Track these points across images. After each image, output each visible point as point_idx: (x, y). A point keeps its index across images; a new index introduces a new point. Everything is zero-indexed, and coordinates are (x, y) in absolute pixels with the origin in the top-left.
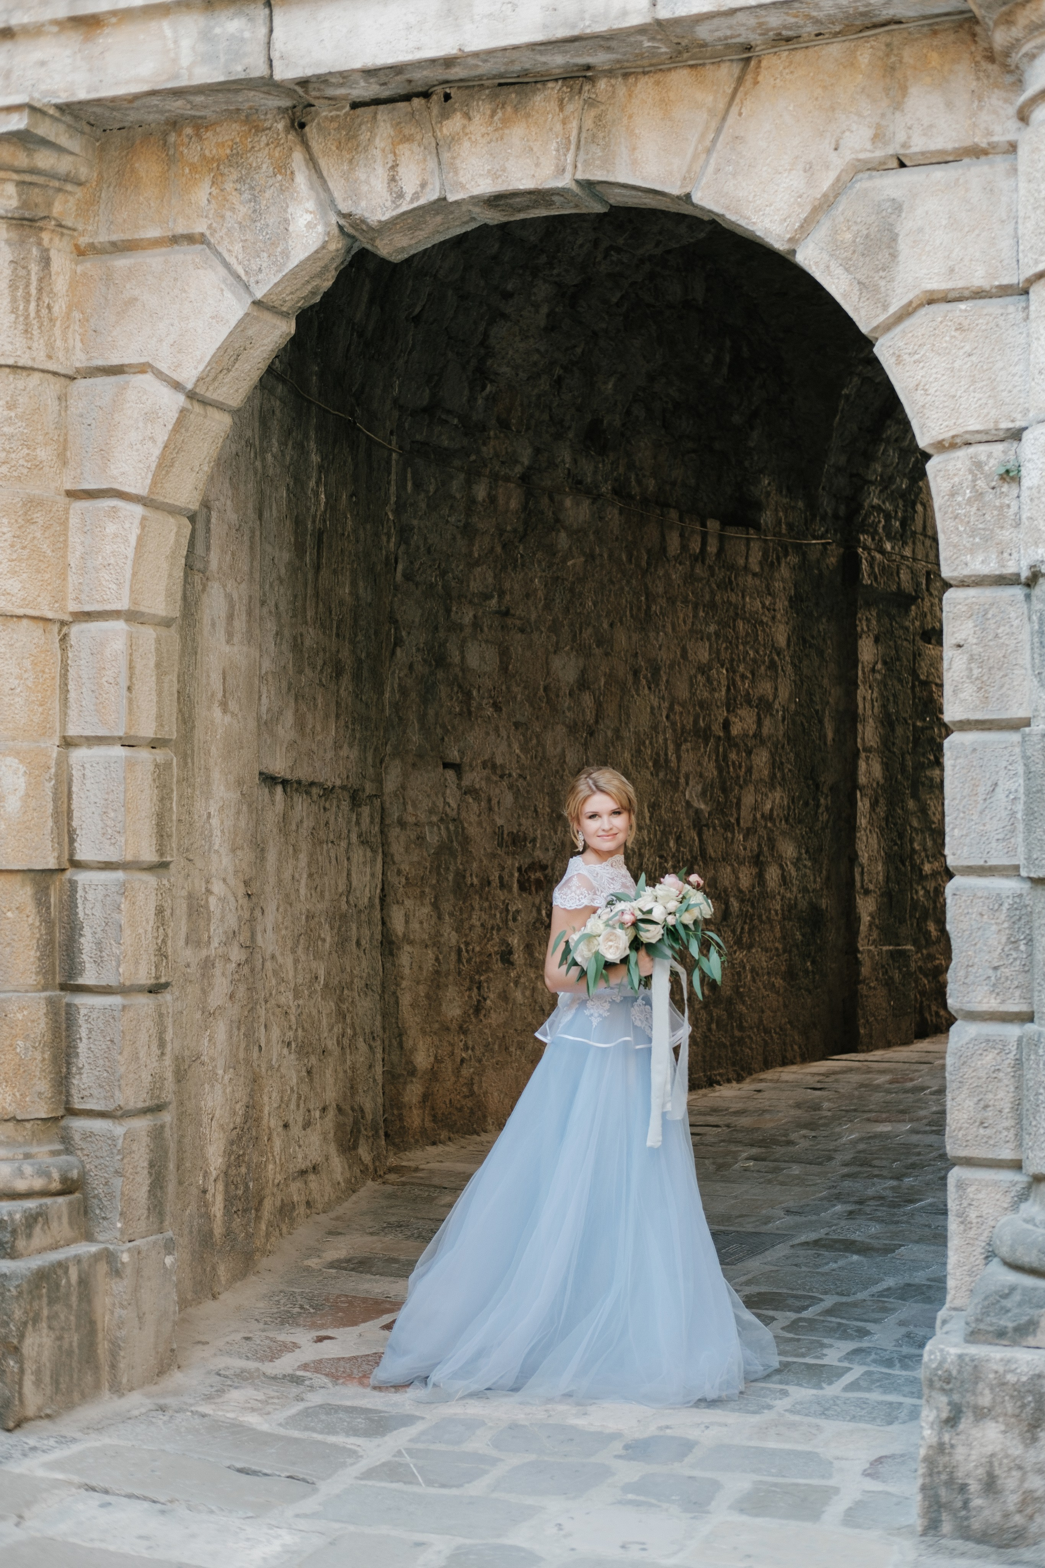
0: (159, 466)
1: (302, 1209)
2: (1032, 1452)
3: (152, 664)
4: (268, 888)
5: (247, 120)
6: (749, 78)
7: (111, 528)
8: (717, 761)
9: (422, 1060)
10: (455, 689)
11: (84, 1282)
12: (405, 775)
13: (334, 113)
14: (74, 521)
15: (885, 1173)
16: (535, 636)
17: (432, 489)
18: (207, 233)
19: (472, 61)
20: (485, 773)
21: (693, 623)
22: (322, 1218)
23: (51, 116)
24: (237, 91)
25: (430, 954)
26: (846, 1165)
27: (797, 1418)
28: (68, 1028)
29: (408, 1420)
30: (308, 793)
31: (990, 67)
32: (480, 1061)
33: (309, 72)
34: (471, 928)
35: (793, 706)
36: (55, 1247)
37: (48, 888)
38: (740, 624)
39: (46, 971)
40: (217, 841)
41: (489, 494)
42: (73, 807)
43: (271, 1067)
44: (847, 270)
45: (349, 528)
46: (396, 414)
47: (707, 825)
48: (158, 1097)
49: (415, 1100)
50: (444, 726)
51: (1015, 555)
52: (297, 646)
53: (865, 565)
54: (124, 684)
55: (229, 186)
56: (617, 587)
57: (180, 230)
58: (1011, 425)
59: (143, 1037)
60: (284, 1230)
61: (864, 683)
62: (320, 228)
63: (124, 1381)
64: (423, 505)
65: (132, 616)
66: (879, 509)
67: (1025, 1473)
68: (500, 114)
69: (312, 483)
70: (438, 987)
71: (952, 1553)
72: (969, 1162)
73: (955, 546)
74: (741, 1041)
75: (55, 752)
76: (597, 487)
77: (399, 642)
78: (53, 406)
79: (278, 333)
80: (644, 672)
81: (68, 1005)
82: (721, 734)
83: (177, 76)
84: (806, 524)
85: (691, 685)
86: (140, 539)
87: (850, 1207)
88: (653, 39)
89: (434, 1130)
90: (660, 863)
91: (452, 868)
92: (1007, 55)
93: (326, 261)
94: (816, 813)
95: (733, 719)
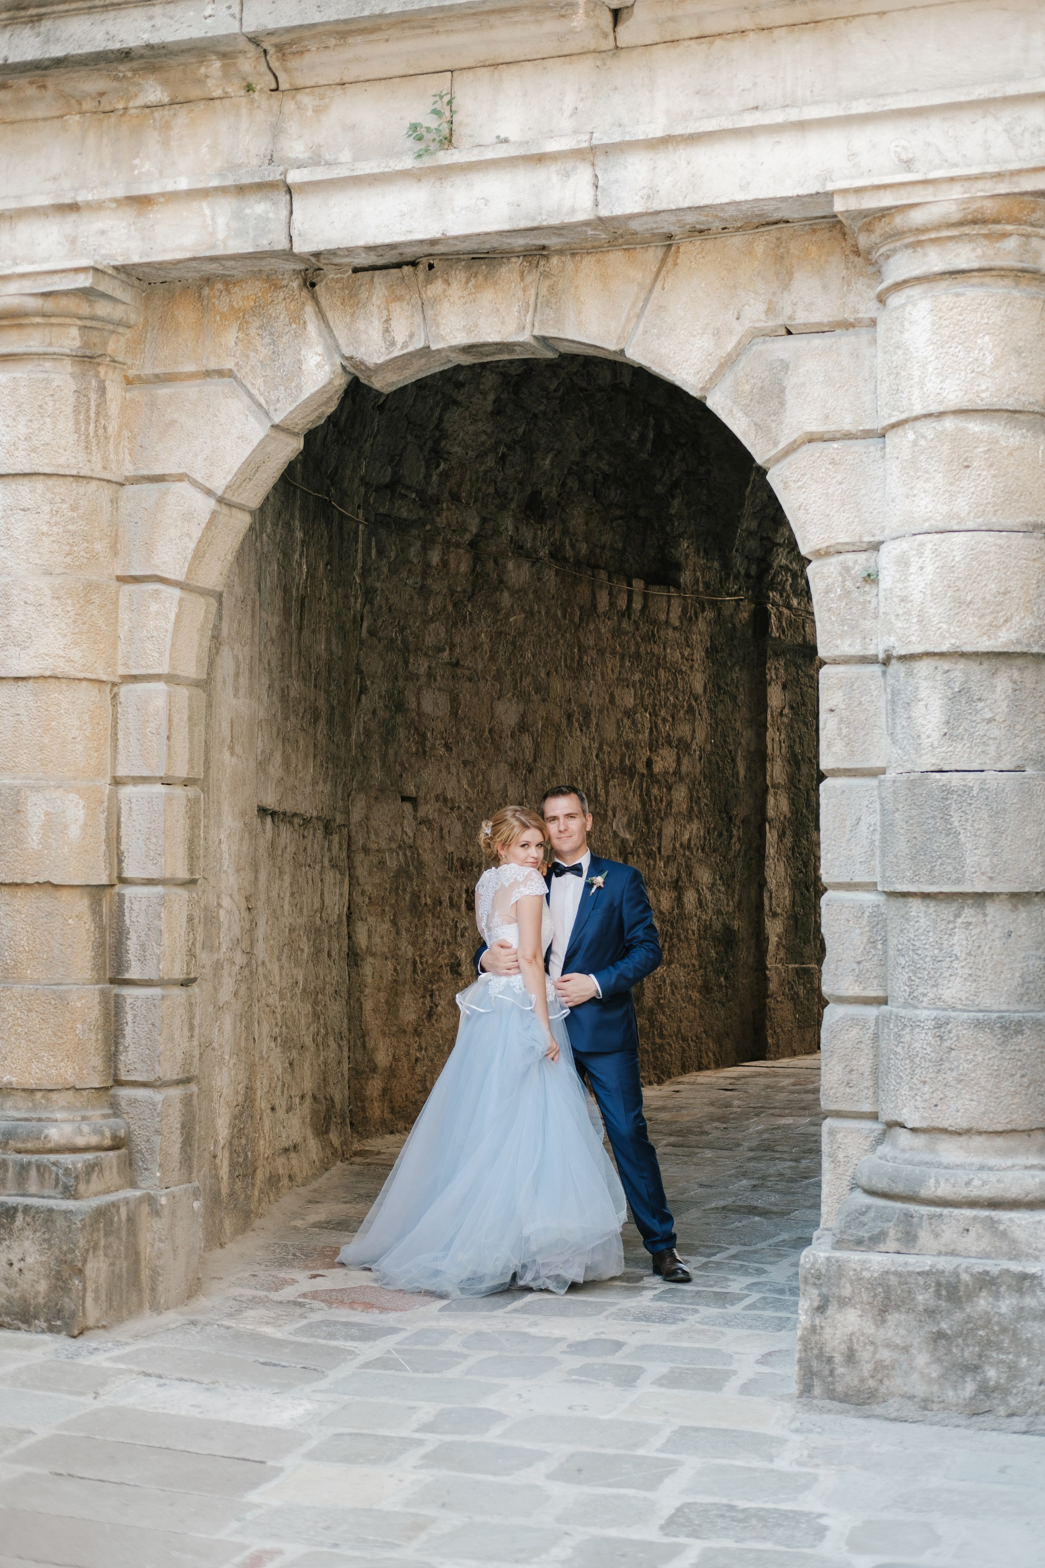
0: (194, 557)
1: (285, 1182)
2: (882, 1331)
3: (185, 717)
4: (260, 904)
5: (268, 279)
6: (670, 260)
7: (154, 607)
8: (640, 795)
9: (382, 1058)
10: (412, 731)
11: (131, 1220)
12: (369, 807)
13: (339, 276)
14: (123, 601)
15: (785, 1156)
16: (481, 684)
17: (393, 555)
18: (235, 369)
19: (451, 242)
20: (437, 805)
21: (620, 672)
22: (301, 1190)
23: (110, 275)
24: (262, 258)
25: (390, 965)
26: (751, 1150)
27: (705, 1327)
28: (117, 1014)
29: (393, 1331)
30: (291, 823)
31: (856, 259)
32: (432, 1061)
33: (321, 247)
34: (425, 942)
35: (709, 747)
36: (107, 1192)
37: (101, 900)
38: (662, 673)
39: (99, 968)
40: (226, 863)
41: (442, 560)
42: (122, 834)
43: (262, 1058)
44: (746, 414)
45: (325, 593)
46: (363, 490)
47: (632, 853)
48: (188, 1071)
49: (376, 1094)
50: (402, 764)
51: (874, 641)
52: (284, 697)
53: (773, 620)
54: (165, 734)
55: (253, 332)
56: (553, 640)
57: (213, 366)
58: (872, 539)
59: (177, 1022)
60: (272, 1198)
61: (773, 726)
62: (327, 368)
63: (162, 1301)
64: (385, 570)
65: (171, 679)
66: (787, 569)
67: (876, 1347)
68: (473, 282)
69: (296, 556)
70: (396, 994)
71: (821, 1410)
72: (838, 1114)
73: (829, 632)
74: (661, 1047)
75: (107, 789)
76: (536, 551)
77: (363, 690)
78: (107, 507)
79: (290, 449)
80: (576, 715)
81: (117, 996)
82: (645, 772)
83: (214, 247)
84: (721, 582)
85: (618, 727)
86: (178, 616)
87: (754, 1182)
88: (595, 229)
89: (392, 1120)
91: (409, 889)
92: (869, 253)
93: (331, 393)
94: (729, 843)
95: (655, 758)
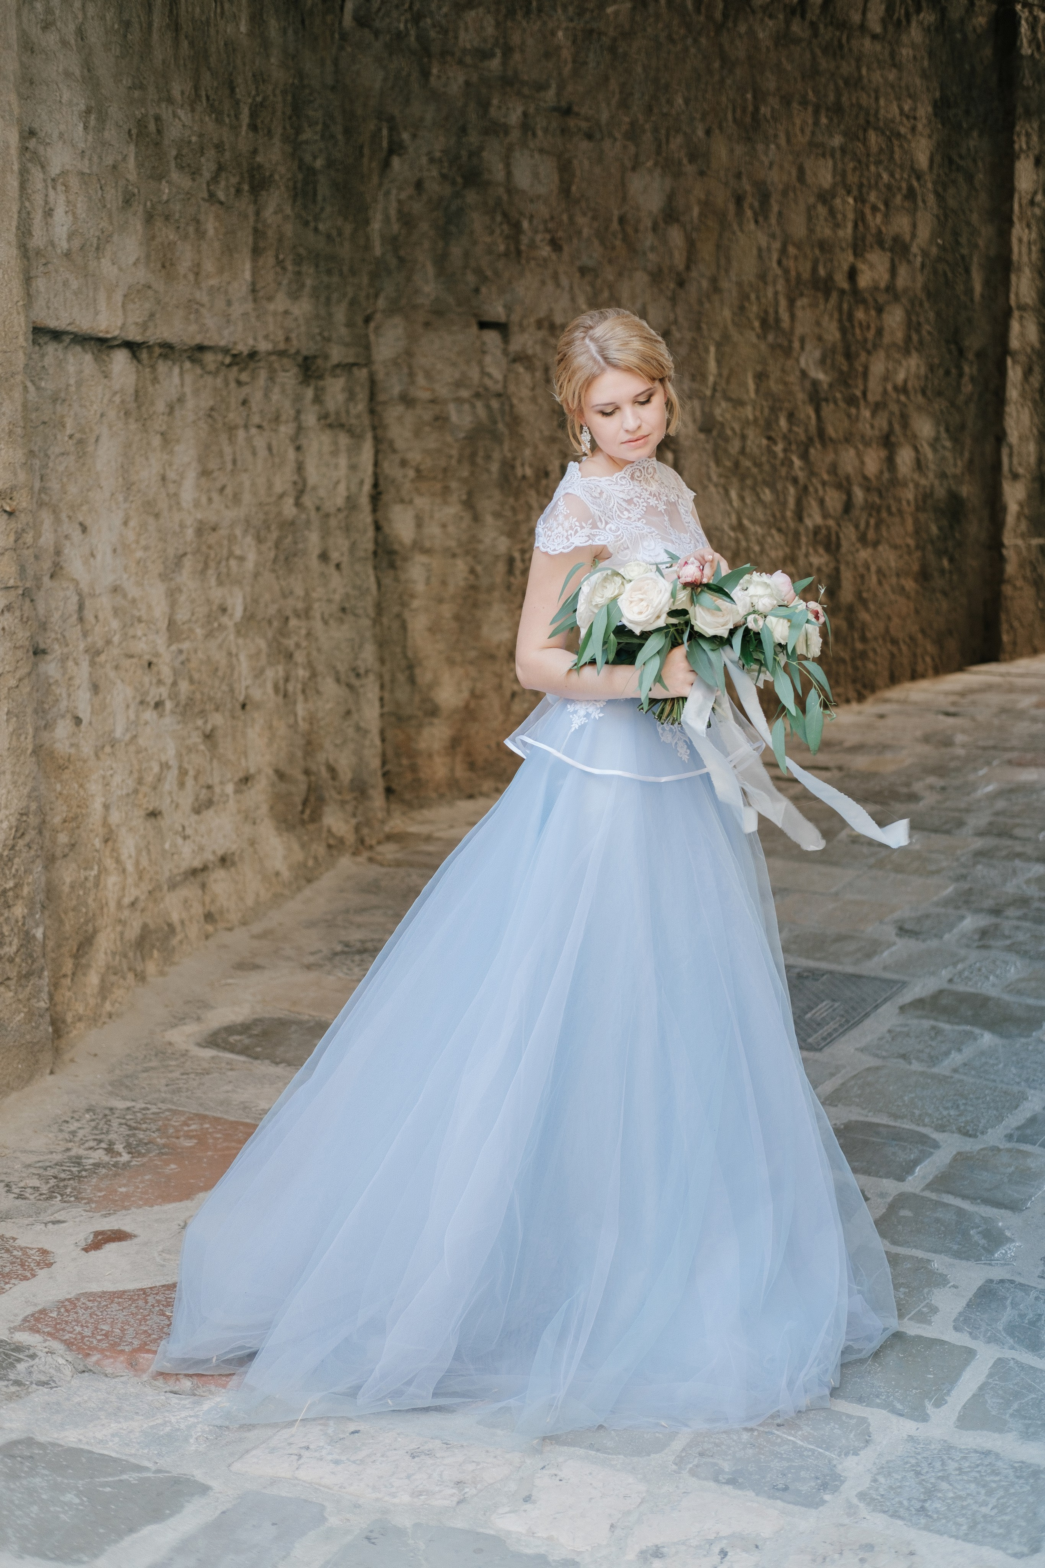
8: (840, 321)
9: (449, 696)
10: (499, 218)
12: (412, 338)
16: (607, 144)
20: (541, 334)
21: (813, 133)
25: (461, 566)
35: (934, 250)
38: (872, 136)
47: (826, 400)
49: (437, 746)
50: (479, 272)
53: (1024, 28)
56: (679, 47)
61: (1020, 219)
70: (475, 605)
77: (396, 150)
80: (749, 199)
82: (846, 286)
85: (810, 219)
90: (768, 447)
91: (496, 455)
94: (959, 384)
95: (861, 266)
